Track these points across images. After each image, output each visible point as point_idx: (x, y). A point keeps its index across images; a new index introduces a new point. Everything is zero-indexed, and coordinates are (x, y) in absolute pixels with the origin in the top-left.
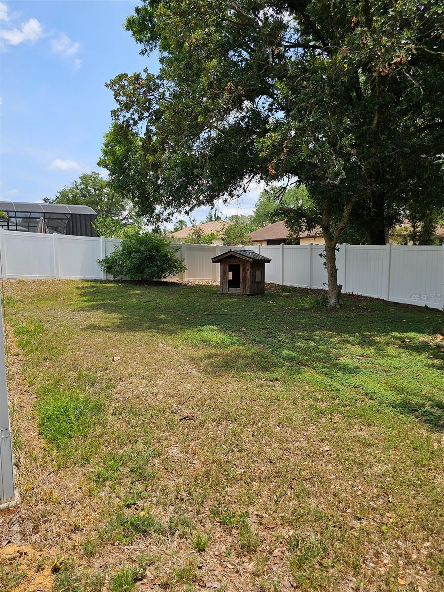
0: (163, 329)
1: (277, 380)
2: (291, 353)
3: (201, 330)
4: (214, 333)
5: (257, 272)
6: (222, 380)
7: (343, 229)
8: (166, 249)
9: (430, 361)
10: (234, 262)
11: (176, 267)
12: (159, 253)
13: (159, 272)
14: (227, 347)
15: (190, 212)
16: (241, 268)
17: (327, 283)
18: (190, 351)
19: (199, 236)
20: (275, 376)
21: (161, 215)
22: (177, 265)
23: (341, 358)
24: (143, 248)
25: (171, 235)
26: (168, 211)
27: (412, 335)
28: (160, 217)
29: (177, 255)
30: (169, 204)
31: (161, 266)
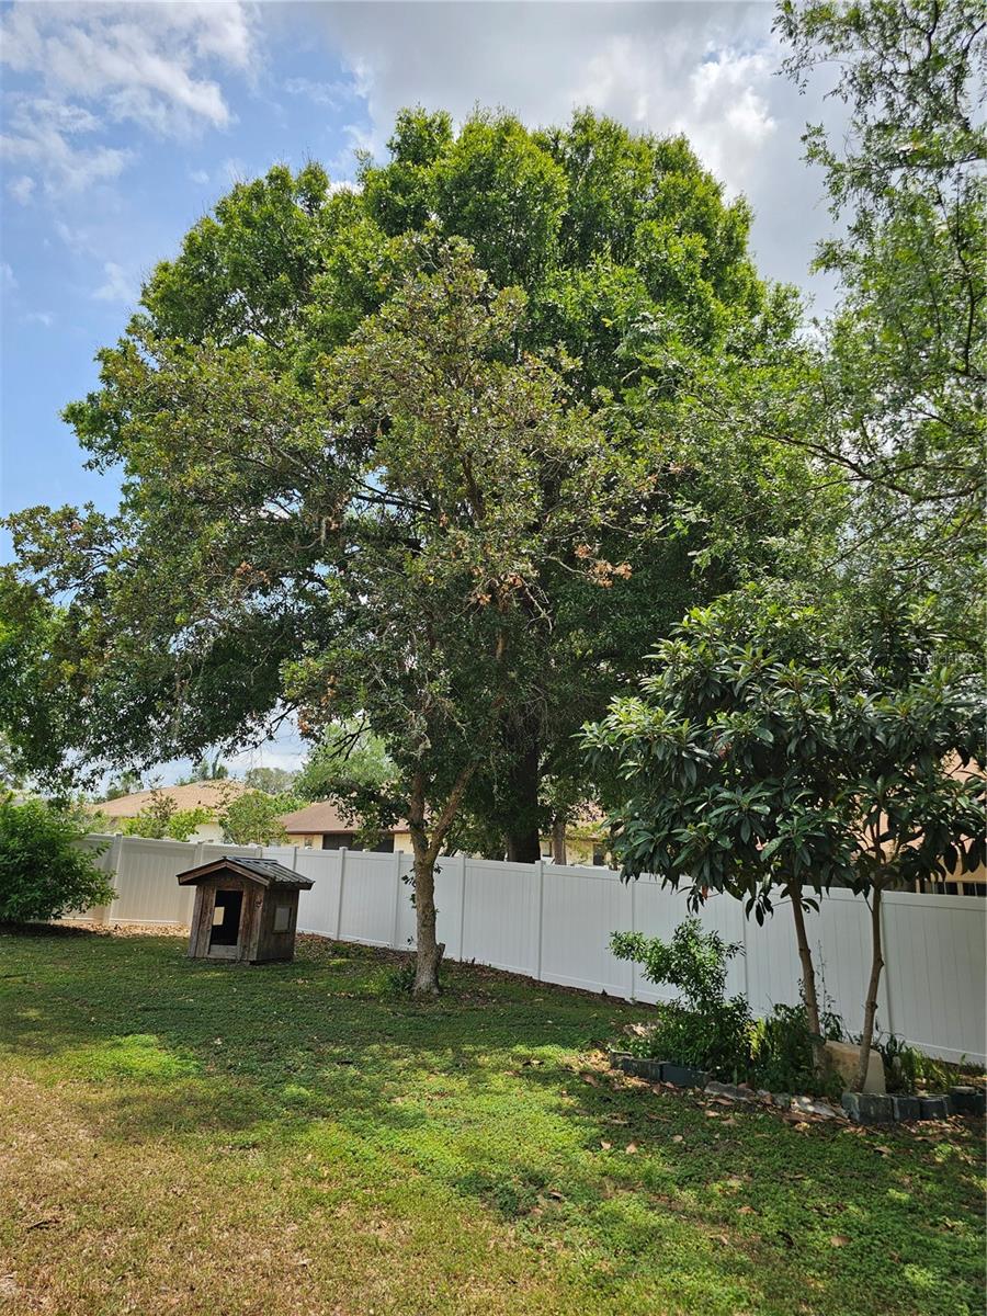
0: (28, 1044)
1: (254, 1145)
2: (303, 1090)
3: (119, 1045)
4: (148, 1051)
5: (278, 910)
6: (139, 1151)
7: (447, 830)
8: (75, 847)
9: (555, 1101)
10: (230, 886)
11: (89, 892)
12: (54, 856)
13: (44, 902)
14: (167, 1080)
15: (143, 771)
16: (244, 900)
17: (416, 939)
18: (82, 1092)
19: (165, 817)
20: (253, 1137)
21: (76, 771)
22: (93, 886)
23: (398, 1099)
24: (15, 843)
25: (97, 808)
26: (94, 765)
27: (548, 1050)
28: (72, 774)
29: (98, 864)
30: (97, 751)
31: (55, 887)
